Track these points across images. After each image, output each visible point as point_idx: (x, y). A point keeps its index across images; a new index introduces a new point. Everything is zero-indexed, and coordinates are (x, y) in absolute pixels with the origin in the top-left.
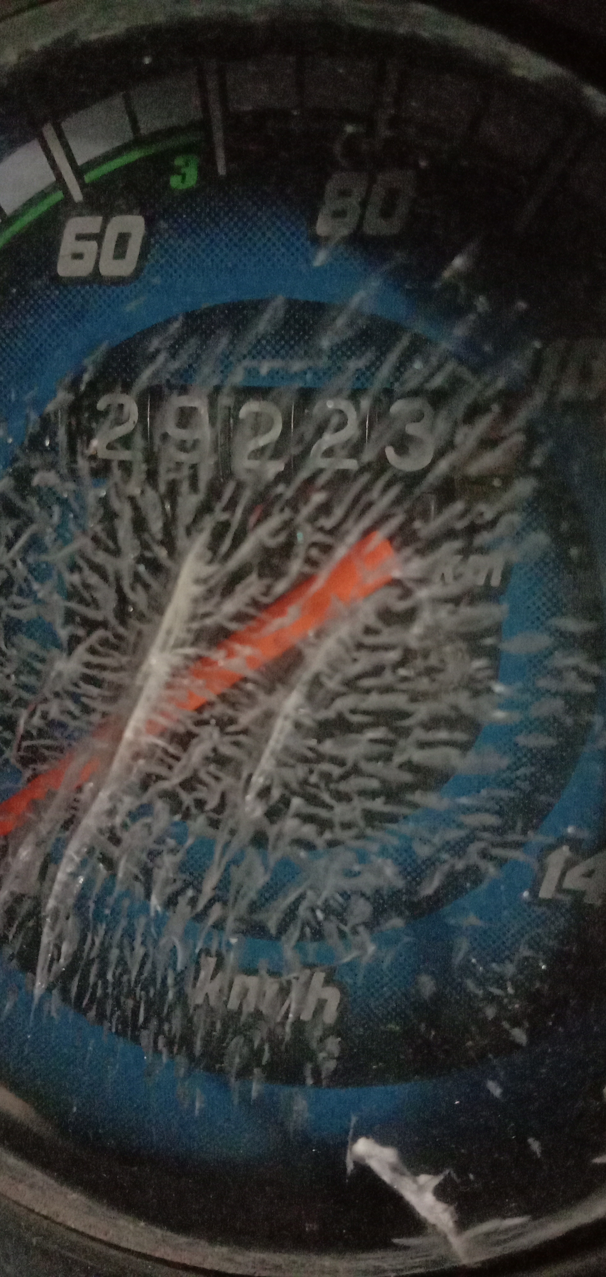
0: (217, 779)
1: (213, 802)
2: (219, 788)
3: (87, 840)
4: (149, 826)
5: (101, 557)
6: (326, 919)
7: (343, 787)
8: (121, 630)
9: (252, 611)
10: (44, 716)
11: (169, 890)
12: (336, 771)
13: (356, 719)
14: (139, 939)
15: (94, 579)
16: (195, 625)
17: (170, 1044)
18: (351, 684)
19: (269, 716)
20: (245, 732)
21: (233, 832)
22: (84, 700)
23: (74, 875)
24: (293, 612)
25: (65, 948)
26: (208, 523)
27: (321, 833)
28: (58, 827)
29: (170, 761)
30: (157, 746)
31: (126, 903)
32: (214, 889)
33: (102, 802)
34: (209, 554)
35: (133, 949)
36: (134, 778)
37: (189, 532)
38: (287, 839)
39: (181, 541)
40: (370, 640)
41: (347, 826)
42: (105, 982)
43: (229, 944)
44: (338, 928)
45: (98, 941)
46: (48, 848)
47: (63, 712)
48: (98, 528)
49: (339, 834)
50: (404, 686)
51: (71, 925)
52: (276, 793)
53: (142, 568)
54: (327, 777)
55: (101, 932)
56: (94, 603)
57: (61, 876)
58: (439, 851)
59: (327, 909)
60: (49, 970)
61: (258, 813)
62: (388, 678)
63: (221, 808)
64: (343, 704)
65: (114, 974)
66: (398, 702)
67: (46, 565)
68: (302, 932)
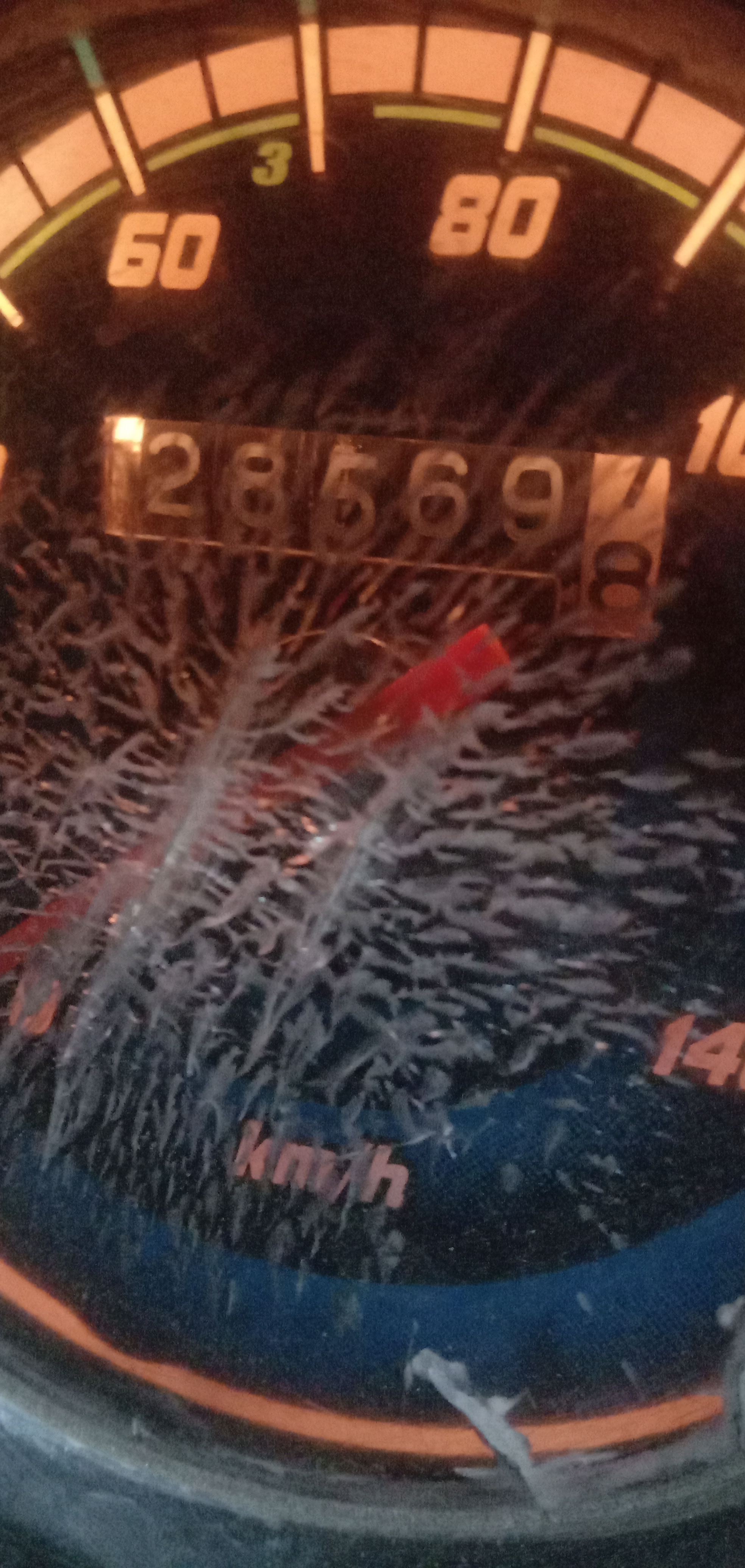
0: (274, 919)
1: (267, 947)
2: (274, 930)
3: (114, 981)
4: (190, 970)
5: (146, 646)
6: (396, 1092)
7: (425, 937)
8: (166, 735)
9: (326, 721)
10: (71, 831)
11: (212, 1045)
12: (417, 918)
13: (444, 858)
14: (171, 1101)
15: (138, 672)
16: (257, 734)
17: (202, 1224)
18: (441, 816)
19: (340, 849)
20: (310, 866)
21: (290, 982)
22: (117, 815)
23: (97, 1021)
25: (83, 1107)
26: (279, 612)
27: (395, 990)
28: (81, 963)
29: (220, 895)
30: (204, 876)
31: (158, 1058)
32: (265, 1047)
34: (279, 652)
35: (163, 1112)
36: (174, 913)
37: (254, 619)
38: (354, 996)
39: (245, 632)
40: (467, 765)
41: (427, 984)
42: (129, 1147)
43: (278, 1113)
44: (409, 1103)
45: (123, 1100)
46: (69, 986)
47: (93, 829)
48: (143, 609)
49: (418, 994)
50: (504, 822)
51: (91, 1080)
52: (345, 939)
53: (193, 659)
54: (405, 925)
55: (127, 1092)
56: (135, 702)
57: (82, 1021)
59: (398, 1079)
60: (63, 1131)
61: (321, 963)
62: (487, 812)
63: (277, 954)
64: (430, 839)
65: (140, 1141)
66: (500, 840)
67: (79, 649)
68: (367, 1106)
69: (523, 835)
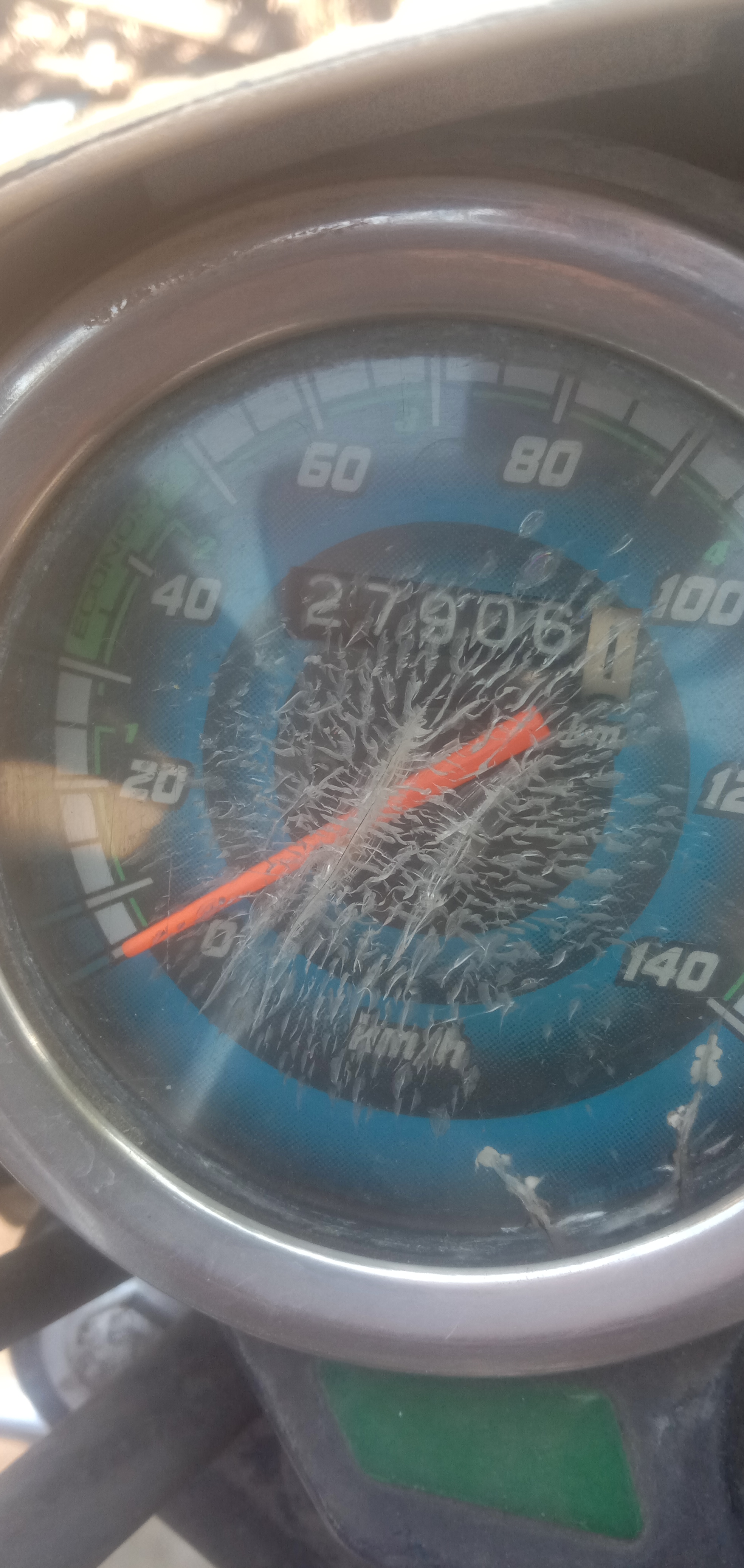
0: (415, 878)
1: (409, 894)
2: (415, 884)
3: (310, 915)
4: (359, 908)
5: (347, 717)
6: (480, 981)
7: (505, 888)
8: (356, 769)
10: (292, 825)
11: (369, 954)
12: (501, 877)
13: (519, 842)
15: (341, 731)
16: (410, 770)
17: (354, 1067)
18: (518, 819)
20: (438, 846)
21: (421, 915)
22: (323, 815)
23: (297, 940)
25: (283, 994)
26: (428, 700)
27: (484, 920)
28: (290, 903)
29: (381, 863)
30: (372, 851)
31: (335, 962)
32: (403, 955)
34: (426, 722)
35: (335, 995)
37: (414, 704)
38: (460, 922)
39: (408, 710)
40: (533, 789)
41: (503, 915)
42: (310, 1019)
43: (408, 996)
44: (490, 987)
45: (309, 990)
46: (280, 919)
47: (305, 823)
48: (347, 697)
49: (498, 921)
50: (554, 822)
51: (289, 978)
52: (456, 889)
53: (375, 727)
54: (493, 881)
55: (314, 983)
56: (339, 749)
57: (288, 941)
58: (566, 937)
59: (484, 974)
61: (441, 903)
62: (545, 815)
63: (414, 898)
64: (511, 831)
65: (317, 1017)
66: (550, 833)
67: (306, 718)
68: (463, 990)
69: (564, 830)
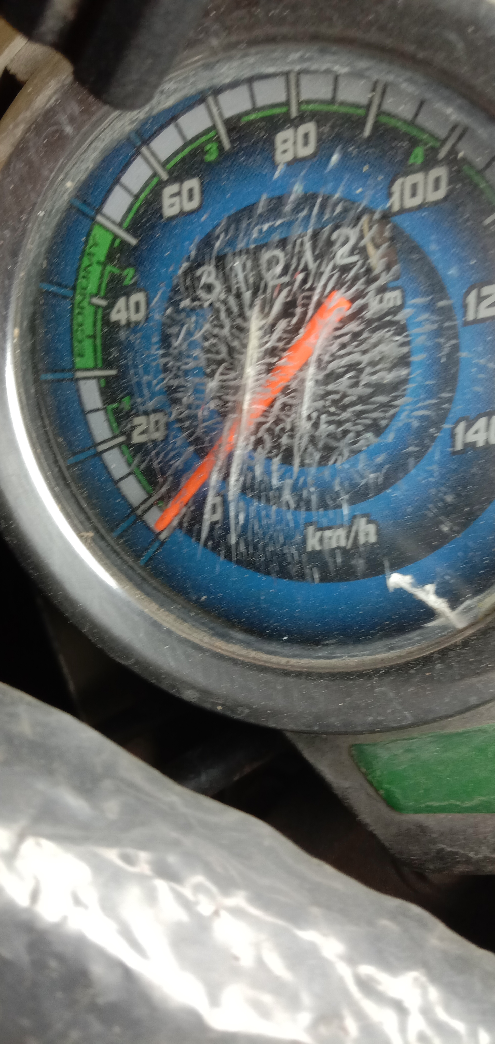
1: (288, 427)
9: (285, 336)
19: (303, 381)
20: (294, 391)
23: (237, 480)
24: (302, 331)
26: (258, 302)
29: (267, 414)
33: (241, 443)
34: (261, 317)
36: (252, 427)
39: (248, 313)
46: (224, 471)
50: (356, 350)
51: (242, 504)
52: (315, 415)
53: (234, 330)
60: (236, 530)
69: (364, 352)
